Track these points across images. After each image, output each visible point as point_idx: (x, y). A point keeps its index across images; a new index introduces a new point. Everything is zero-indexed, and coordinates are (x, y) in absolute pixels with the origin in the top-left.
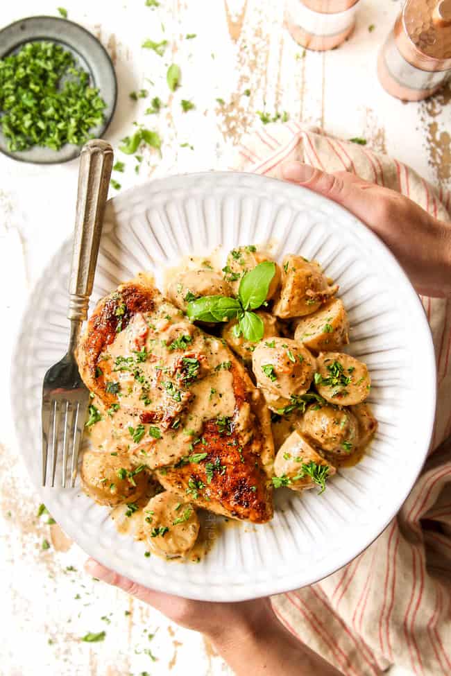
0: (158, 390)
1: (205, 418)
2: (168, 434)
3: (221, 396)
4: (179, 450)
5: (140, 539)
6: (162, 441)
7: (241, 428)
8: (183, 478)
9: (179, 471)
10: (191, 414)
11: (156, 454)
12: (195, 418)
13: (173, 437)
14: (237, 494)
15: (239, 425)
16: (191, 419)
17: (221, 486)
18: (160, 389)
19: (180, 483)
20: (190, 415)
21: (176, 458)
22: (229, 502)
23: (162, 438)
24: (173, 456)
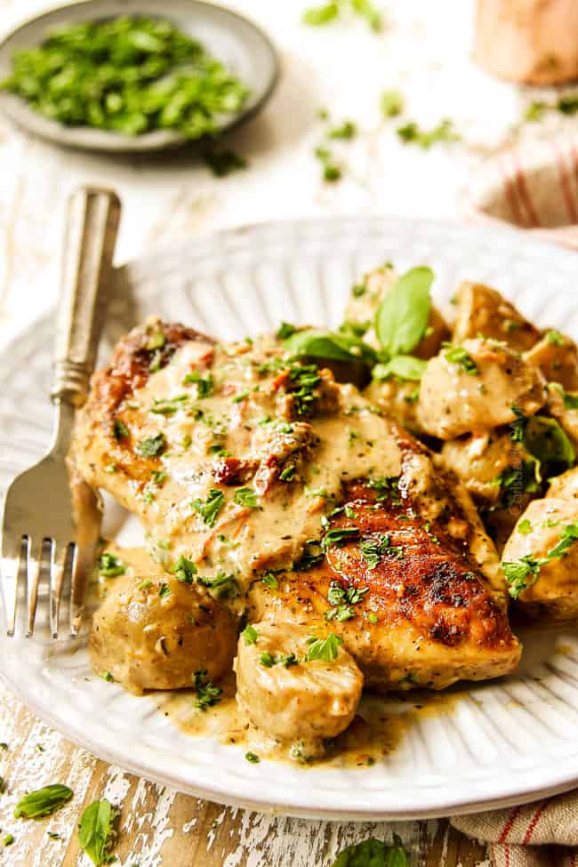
0: (245, 431)
1: (344, 473)
2: (273, 500)
3: (370, 444)
4: (300, 528)
5: (233, 741)
6: (261, 513)
7: (421, 486)
8: (313, 589)
9: (304, 577)
10: (317, 463)
11: (253, 537)
12: (325, 472)
13: (285, 506)
14: (436, 584)
15: (415, 482)
16: (318, 472)
17: (400, 575)
18: (249, 429)
19: (308, 601)
20: (314, 465)
21: (295, 541)
22: (420, 606)
23: (261, 509)
24: (288, 538)
